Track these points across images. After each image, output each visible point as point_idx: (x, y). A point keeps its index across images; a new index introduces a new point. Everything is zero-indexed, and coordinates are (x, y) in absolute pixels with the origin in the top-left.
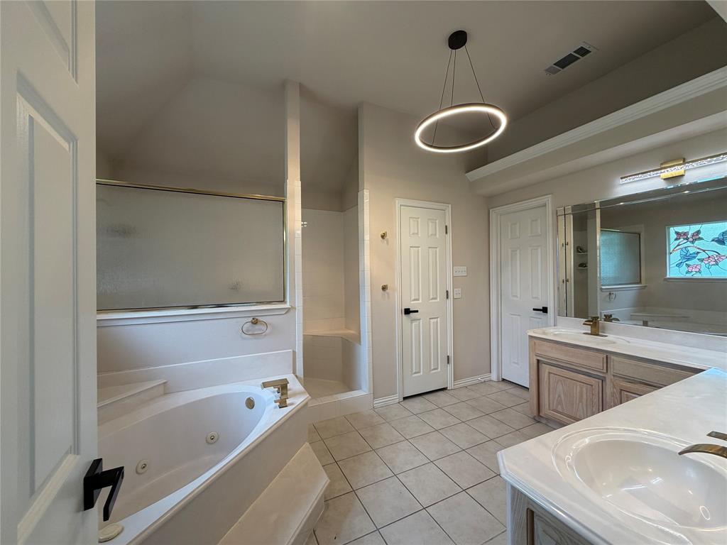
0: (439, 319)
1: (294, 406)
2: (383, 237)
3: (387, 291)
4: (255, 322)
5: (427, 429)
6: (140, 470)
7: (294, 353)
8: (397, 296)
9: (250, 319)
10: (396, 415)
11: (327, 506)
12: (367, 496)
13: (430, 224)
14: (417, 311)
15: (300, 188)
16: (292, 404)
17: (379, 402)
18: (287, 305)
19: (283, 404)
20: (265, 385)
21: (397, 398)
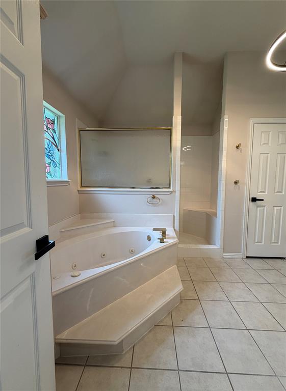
0: (282, 207)
1: (167, 243)
2: (237, 147)
3: (238, 184)
4: (154, 197)
5: (262, 281)
6: (103, 256)
7: (174, 216)
8: (246, 188)
9: (152, 196)
10: (238, 266)
11: (181, 302)
12: (207, 306)
13: (281, 135)
14: (263, 200)
15: (181, 120)
16: (167, 242)
17: (227, 255)
18: (171, 190)
19: (162, 241)
20: (154, 230)
21: (241, 255)
